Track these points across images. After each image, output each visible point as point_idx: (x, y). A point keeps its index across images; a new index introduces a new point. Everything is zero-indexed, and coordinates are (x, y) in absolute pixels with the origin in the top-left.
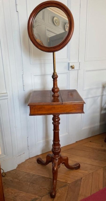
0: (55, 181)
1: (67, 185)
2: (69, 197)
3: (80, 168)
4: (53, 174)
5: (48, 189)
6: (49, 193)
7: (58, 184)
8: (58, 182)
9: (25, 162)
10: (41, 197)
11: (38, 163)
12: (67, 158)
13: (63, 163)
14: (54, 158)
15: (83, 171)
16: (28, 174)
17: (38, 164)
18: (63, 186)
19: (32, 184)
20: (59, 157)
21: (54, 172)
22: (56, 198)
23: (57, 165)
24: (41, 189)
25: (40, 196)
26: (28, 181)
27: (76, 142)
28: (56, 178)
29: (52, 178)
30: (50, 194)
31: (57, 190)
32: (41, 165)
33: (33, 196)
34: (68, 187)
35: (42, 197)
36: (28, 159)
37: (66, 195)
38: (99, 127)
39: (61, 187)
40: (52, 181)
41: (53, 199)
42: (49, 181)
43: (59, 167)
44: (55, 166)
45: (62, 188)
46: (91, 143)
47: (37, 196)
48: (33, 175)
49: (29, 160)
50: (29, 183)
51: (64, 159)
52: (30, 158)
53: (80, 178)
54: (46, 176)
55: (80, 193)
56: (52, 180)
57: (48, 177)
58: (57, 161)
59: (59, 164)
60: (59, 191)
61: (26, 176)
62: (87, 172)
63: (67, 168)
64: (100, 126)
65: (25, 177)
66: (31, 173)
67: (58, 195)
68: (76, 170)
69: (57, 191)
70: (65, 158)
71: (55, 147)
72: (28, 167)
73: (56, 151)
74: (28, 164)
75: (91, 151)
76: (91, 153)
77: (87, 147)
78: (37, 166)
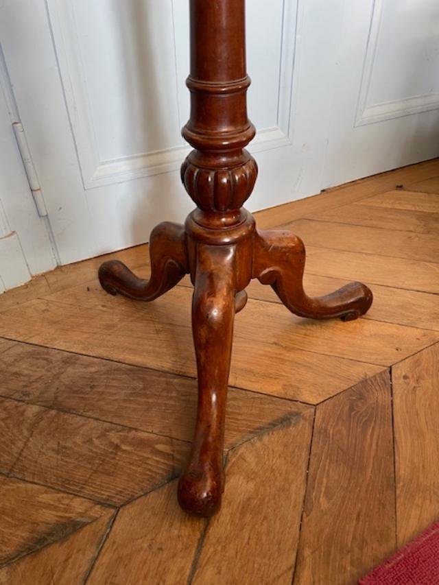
0: (214, 398)
1: (298, 414)
2: (324, 503)
3: (370, 312)
4: (201, 346)
5: (160, 447)
6: (171, 479)
7: (231, 406)
8: (234, 399)
9: (26, 286)
10: (113, 511)
11: (110, 291)
12: (300, 241)
13: (264, 281)
14: (198, 239)
16: (40, 353)
17: (109, 296)
18: (273, 425)
19: (54, 412)
20: (243, 232)
21: (203, 332)
22: (225, 514)
23: (230, 289)
24: (117, 447)
25: (104, 504)
26: (28, 395)
27: (323, 191)
28: (224, 375)
29: (194, 372)
30: (176, 482)
31: (233, 448)
32: (123, 300)
33: (49, 506)
34: (304, 426)
35: (118, 508)
36: (51, 272)
37: (297, 489)
39: (259, 431)
40: (196, 391)
41: (201, 525)
42: (174, 394)
43: (238, 305)
44: (213, 292)
45: (266, 439)
46: (402, 192)
47: (79, 506)
48: (71, 359)
49: (52, 279)
50: (32, 410)
51: (276, 249)
52: (59, 268)
53: (379, 369)
54: (151, 362)
55: (403, 470)
56: (196, 383)
57: (166, 364)
58: (229, 257)
59: (238, 286)
60: (243, 458)
61: (24, 367)
62: (417, 333)
63: (293, 312)
65: (15, 369)
66: (61, 345)
67: (237, 487)
68: (345, 323)
69: (227, 460)
70: (286, 244)
71: (206, 137)
72: (45, 310)
73: (219, 176)
74: (47, 298)
75: (411, 228)
76: (412, 235)
77: (386, 210)
78: (100, 306)
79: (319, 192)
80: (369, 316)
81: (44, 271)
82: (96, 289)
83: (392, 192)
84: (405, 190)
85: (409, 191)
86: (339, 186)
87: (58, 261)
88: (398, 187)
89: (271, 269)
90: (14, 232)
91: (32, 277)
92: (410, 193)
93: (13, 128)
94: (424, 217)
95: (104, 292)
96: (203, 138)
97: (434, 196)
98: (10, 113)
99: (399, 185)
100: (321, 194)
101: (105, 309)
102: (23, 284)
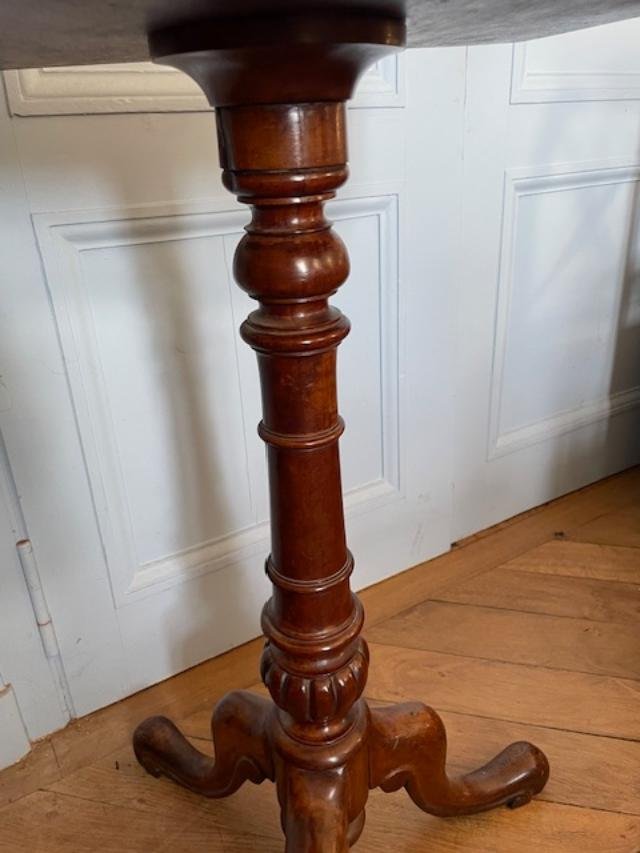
3: (548, 788)
9: (23, 764)
11: (151, 770)
13: (390, 787)
15: (580, 820)
17: (150, 778)
27: (454, 545)
36: (59, 733)
38: (604, 427)
46: (563, 544)
49: (62, 748)
52: (73, 723)
64: (615, 416)
68: (514, 813)
70: (418, 727)
71: (297, 641)
72: (51, 813)
73: (317, 684)
74: (54, 787)
75: (586, 612)
76: (589, 624)
77: (545, 578)
78: (135, 802)
79: (447, 548)
80: (549, 794)
81: (51, 732)
82: (129, 765)
83: (548, 544)
84: (566, 540)
85: (574, 540)
86: (474, 535)
87: (72, 712)
88: (556, 534)
89: (398, 771)
90: (8, 686)
91: (32, 744)
92: (575, 545)
93: (18, 550)
94: (602, 589)
95: (142, 770)
96: (293, 644)
97: (608, 548)
98: (14, 531)
99: (559, 531)
100: (451, 551)
101: (143, 807)
102: (18, 761)
